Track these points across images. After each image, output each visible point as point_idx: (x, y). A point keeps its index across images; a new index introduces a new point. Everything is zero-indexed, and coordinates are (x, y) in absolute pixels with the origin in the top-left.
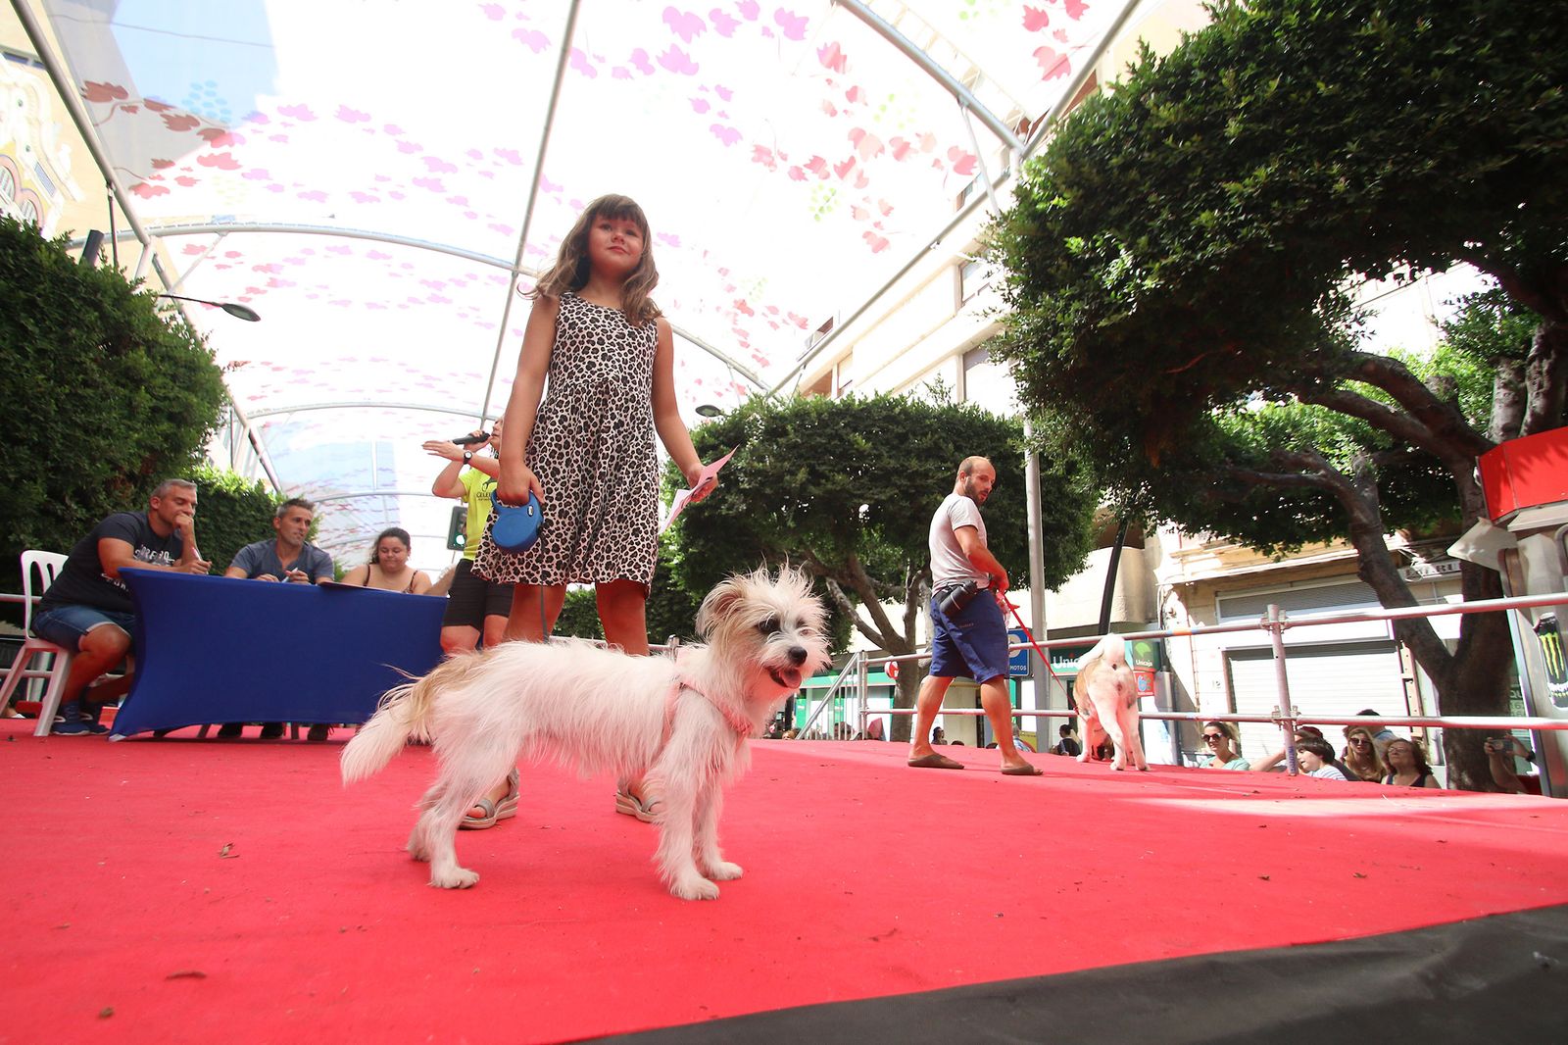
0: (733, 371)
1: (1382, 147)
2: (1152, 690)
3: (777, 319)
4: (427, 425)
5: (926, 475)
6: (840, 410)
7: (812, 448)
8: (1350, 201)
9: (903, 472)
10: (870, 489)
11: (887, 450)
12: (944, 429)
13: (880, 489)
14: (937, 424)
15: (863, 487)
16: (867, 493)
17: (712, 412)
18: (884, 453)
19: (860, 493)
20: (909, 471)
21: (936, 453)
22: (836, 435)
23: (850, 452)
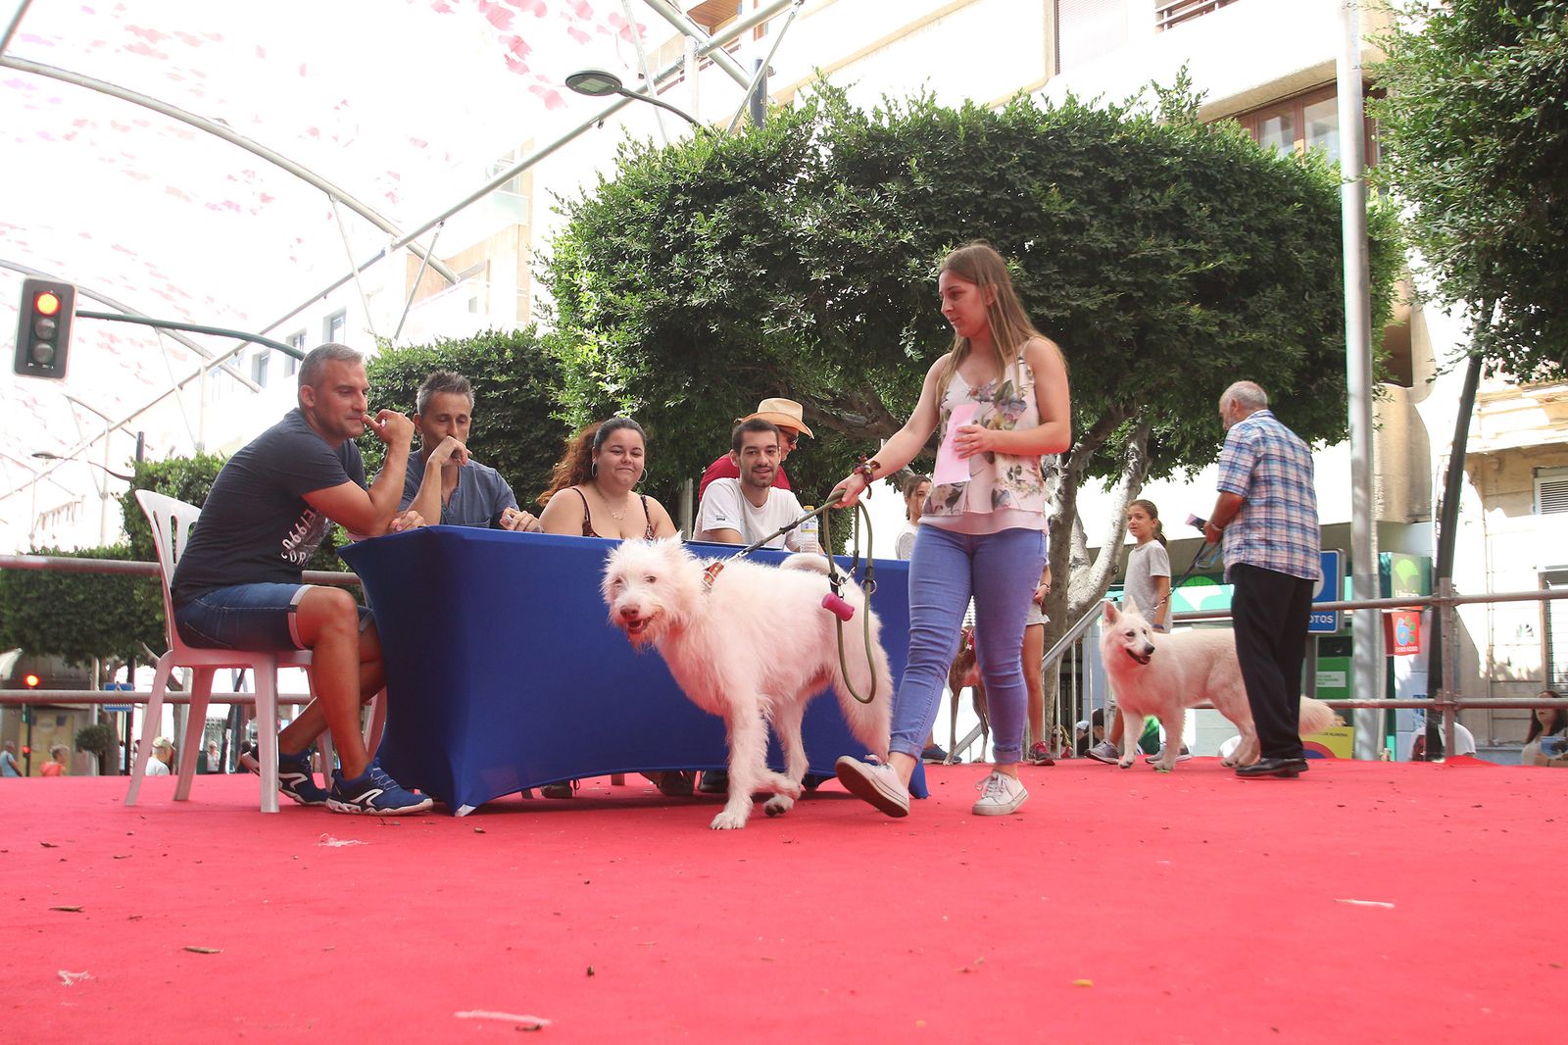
2: (1417, 644)
5: (1160, 265)
6: (1008, 130)
7: (954, 204)
9: (1117, 256)
10: (1062, 287)
11: (1092, 213)
12: (1190, 175)
13: (1077, 289)
14: (1179, 166)
15: (1046, 284)
16: (1056, 296)
17: (601, 85)
18: (1088, 219)
19: (1041, 294)
20: (1133, 256)
21: (1172, 222)
22: (1001, 182)
23: (1025, 215)
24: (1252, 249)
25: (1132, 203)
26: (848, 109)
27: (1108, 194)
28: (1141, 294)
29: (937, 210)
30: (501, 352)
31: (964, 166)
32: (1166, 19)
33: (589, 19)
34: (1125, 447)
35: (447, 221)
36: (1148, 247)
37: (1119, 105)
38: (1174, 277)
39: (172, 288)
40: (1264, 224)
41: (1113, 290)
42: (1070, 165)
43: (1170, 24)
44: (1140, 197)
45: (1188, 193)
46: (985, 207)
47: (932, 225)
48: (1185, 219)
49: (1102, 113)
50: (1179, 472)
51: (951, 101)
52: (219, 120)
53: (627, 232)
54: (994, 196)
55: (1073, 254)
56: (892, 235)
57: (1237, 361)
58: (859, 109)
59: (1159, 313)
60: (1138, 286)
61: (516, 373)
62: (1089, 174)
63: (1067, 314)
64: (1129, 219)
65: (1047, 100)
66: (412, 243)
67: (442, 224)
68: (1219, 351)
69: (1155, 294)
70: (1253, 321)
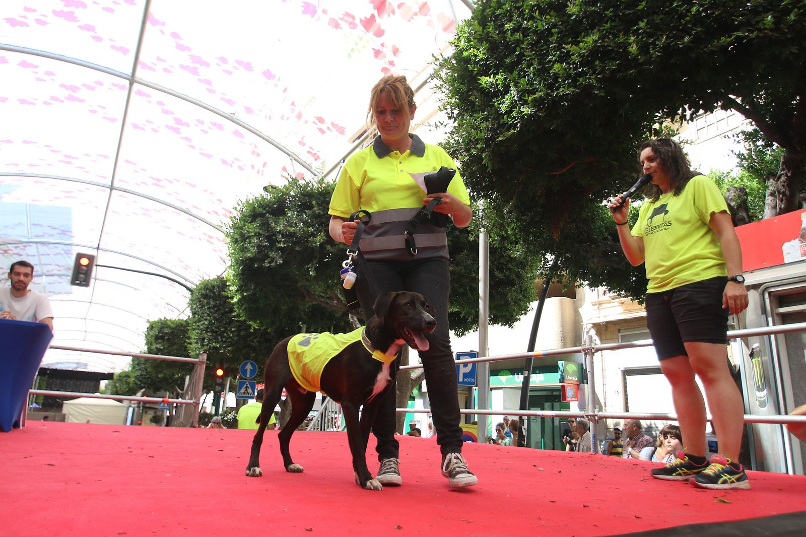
0: (295, 162)
1: (661, 26)
2: (577, 397)
3: (324, 127)
4: (68, 192)
8: (641, 61)
39: (187, 266)
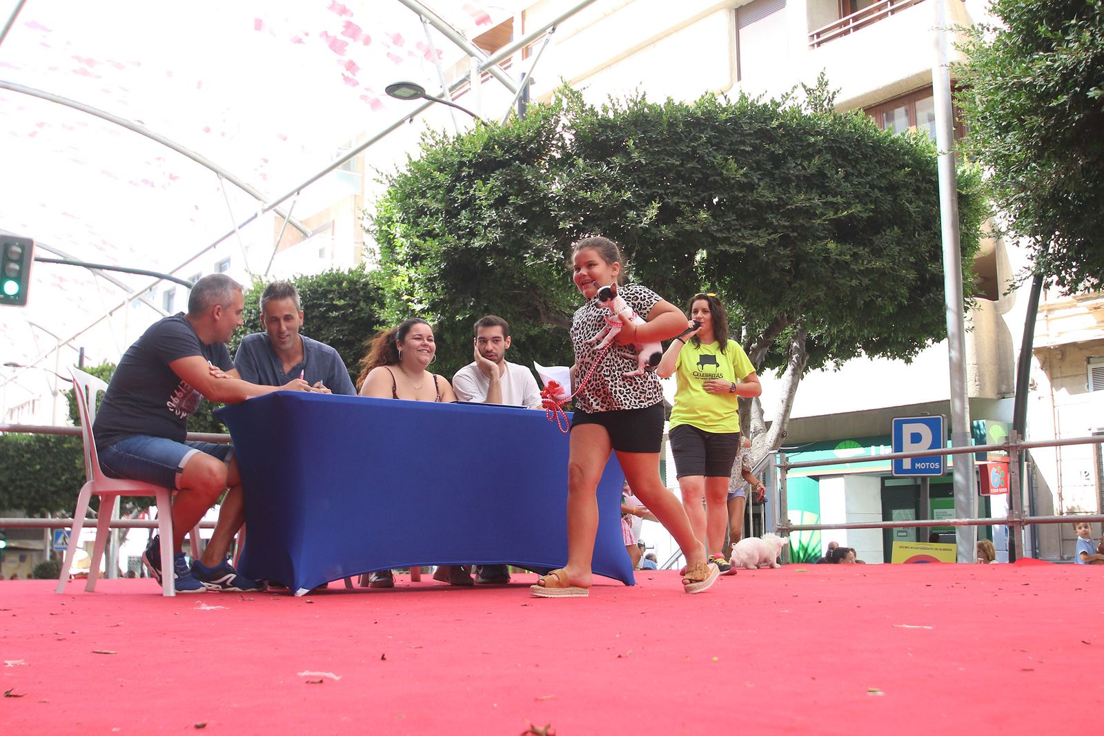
0: (429, 26)
2: (1003, 486)
5: (809, 213)
6: (698, 119)
7: (661, 172)
9: (778, 207)
10: (739, 230)
11: (759, 177)
12: (830, 149)
13: (750, 232)
14: (822, 143)
15: (728, 228)
16: (734, 236)
17: (412, 92)
18: (756, 181)
19: (724, 235)
20: (789, 207)
21: (818, 182)
22: (692, 155)
23: (712, 179)
24: (875, 201)
25: (788, 169)
26: (584, 105)
27: (770, 163)
28: (795, 234)
29: (649, 176)
30: (340, 284)
31: (667, 145)
32: (816, 40)
33: (402, 46)
34: (789, 346)
35: (302, 192)
36: (800, 200)
37: (778, 100)
38: (819, 221)
39: (105, 243)
40: (884, 183)
41: (776, 232)
42: (743, 143)
43: (819, 44)
44: (794, 165)
45: (828, 161)
46: (682, 173)
47: (645, 187)
48: (826, 181)
49: (765, 106)
50: (829, 364)
51: (657, 99)
52: (139, 121)
53: (428, 195)
54: (689, 165)
55: (747, 206)
56: (616, 194)
57: (866, 281)
58: (592, 106)
59: (809, 248)
60: (794, 229)
61: (351, 298)
62: (756, 149)
63: (744, 250)
64: (786, 181)
65: (726, 97)
66: (277, 208)
67: (298, 193)
68: (853, 275)
69: (807, 234)
70: (877, 252)
